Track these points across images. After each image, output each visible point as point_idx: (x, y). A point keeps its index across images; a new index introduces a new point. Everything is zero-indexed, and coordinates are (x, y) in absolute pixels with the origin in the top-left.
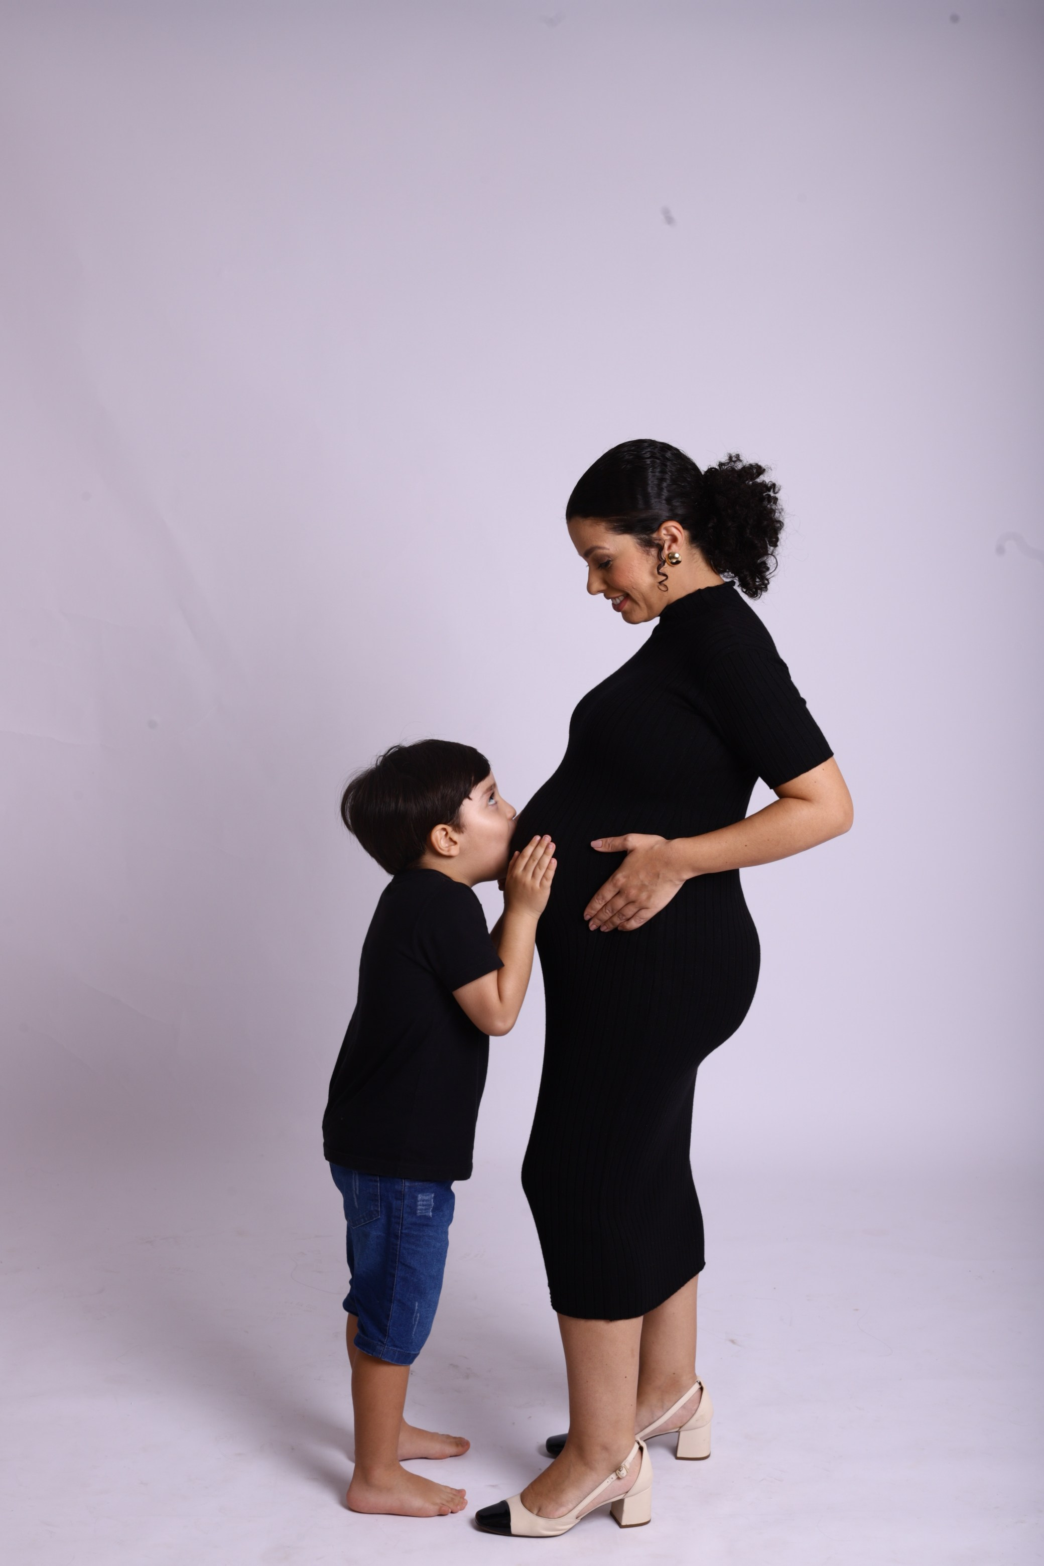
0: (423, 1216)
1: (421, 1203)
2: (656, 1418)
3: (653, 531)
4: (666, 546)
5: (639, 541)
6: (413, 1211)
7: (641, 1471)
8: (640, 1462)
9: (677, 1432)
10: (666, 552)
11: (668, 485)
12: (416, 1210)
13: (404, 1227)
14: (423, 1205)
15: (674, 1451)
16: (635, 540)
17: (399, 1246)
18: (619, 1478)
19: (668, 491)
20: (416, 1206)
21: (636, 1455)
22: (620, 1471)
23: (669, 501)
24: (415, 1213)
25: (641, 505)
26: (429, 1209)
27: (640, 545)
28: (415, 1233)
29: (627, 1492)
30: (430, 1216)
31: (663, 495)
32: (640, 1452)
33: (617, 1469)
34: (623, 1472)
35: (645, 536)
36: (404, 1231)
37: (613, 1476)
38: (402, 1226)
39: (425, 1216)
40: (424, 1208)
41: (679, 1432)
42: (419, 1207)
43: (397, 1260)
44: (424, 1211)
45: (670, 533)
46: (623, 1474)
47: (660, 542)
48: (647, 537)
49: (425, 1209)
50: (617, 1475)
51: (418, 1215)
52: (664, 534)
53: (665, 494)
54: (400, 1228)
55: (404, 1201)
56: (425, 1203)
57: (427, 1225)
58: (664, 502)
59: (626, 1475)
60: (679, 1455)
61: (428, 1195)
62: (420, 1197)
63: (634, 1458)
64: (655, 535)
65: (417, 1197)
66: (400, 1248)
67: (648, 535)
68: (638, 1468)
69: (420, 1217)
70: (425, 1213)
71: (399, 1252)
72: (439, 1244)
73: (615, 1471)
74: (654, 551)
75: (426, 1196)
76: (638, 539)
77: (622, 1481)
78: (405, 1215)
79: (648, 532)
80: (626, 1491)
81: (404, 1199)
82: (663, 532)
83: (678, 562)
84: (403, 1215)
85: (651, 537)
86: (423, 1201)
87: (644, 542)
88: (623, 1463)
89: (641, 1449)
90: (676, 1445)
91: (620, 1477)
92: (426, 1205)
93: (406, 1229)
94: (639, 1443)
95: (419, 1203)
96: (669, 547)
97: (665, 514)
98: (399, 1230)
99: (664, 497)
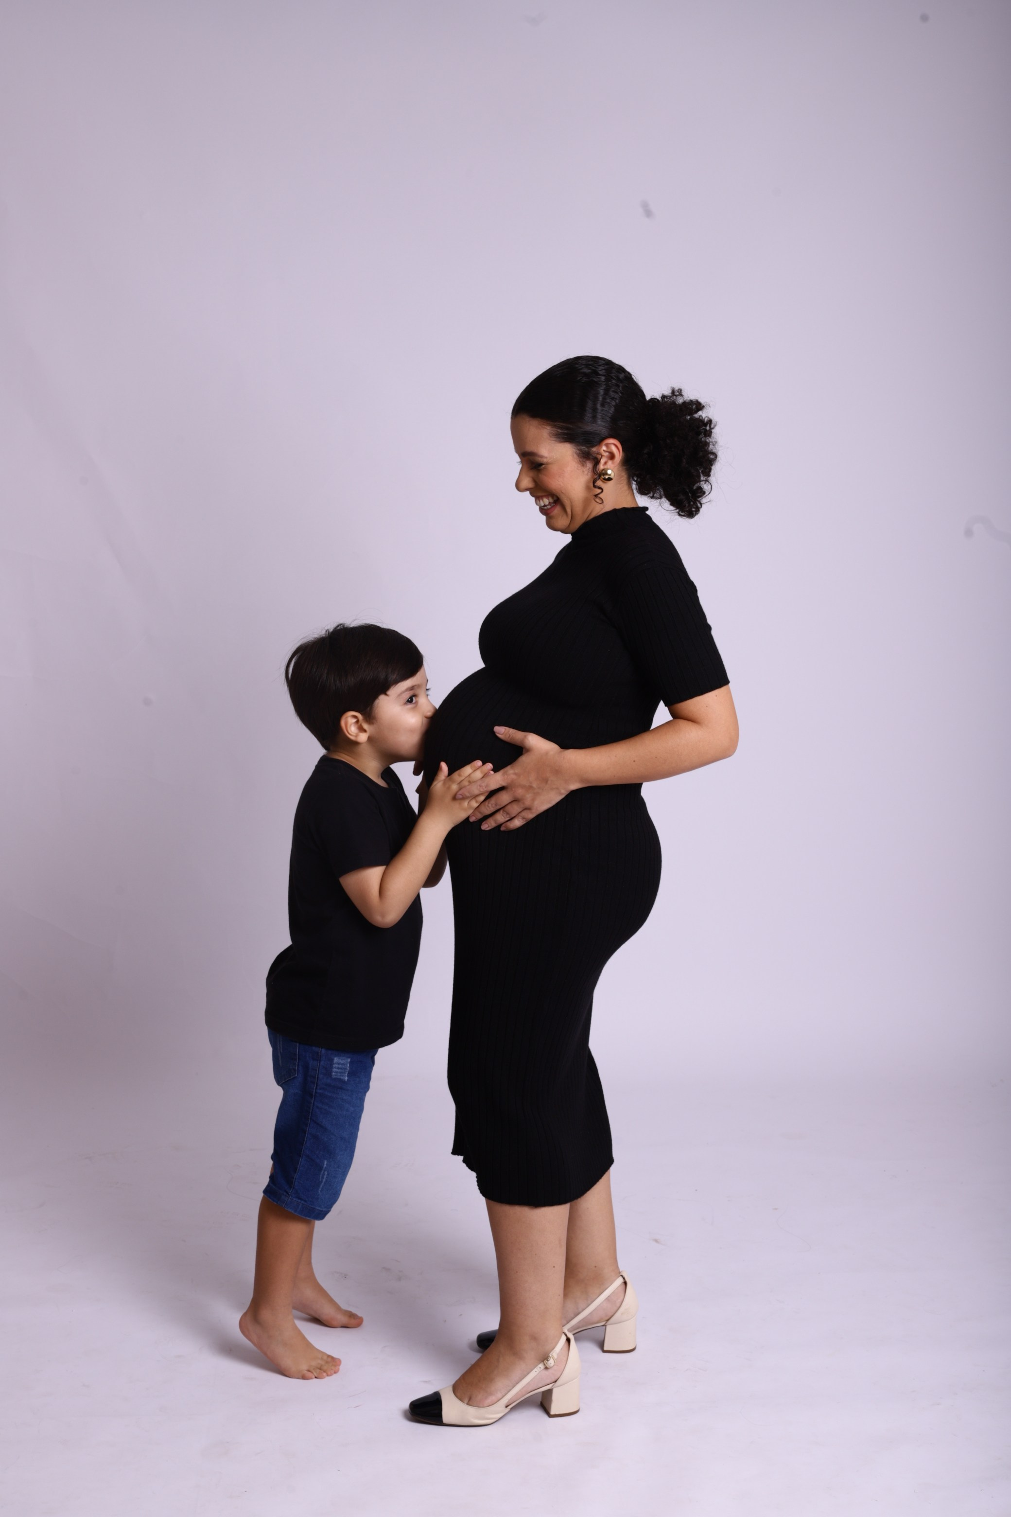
0: (338, 1079)
1: (337, 1066)
2: (580, 1310)
3: (593, 446)
4: (603, 461)
5: (578, 451)
6: (328, 1072)
7: (568, 1360)
8: (567, 1352)
9: (603, 1326)
10: (601, 466)
11: (615, 405)
12: (331, 1072)
13: (318, 1087)
14: (338, 1068)
15: (601, 1345)
16: (574, 450)
17: (312, 1104)
18: (546, 1368)
19: (614, 410)
20: (332, 1067)
21: (564, 1345)
22: (548, 1361)
23: (614, 419)
24: (331, 1076)
25: (588, 416)
26: (345, 1073)
27: (578, 455)
28: (329, 1094)
29: (555, 1382)
30: (345, 1081)
31: (609, 413)
32: (567, 1343)
33: (545, 1358)
34: (551, 1362)
35: (584, 447)
36: (318, 1091)
37: (541, 1366)
38: (317, 1086)
39: (340, 1079)
40: (339, 1070)
41: (606, 1326)
42: (334, 1070)
43: (310, 1117)
44: (339, 1074)
45: (609, 450)
46: (551, 1364)
47: (599, 456)
48: (586, 449)
49: (341, 1073)
50: (544, 1365)
51: (334, 1077)
52: (604, 451)
53: (611, 411)
54: (315, 1088)
55: (320, 1062)
56: (340, 1066)
57: (341, 1088)
58: (608, 419)
59: (554, 1366)
60: (605, 1348)
61: (344, 1059)
62: (336, 1060)
63: (561, 1349)
64: (594, 449)
65: (333, 1060)
66: (313, 1106)
67: (587, 447)
68: (565, 1359)
69: (335, 1079)
70: (340, 1076)
71: (312, 1110)
72: (353, 1109)
73: (543, 1361)
74: (589, 465)
75: (342, 1059)
76: (578, 449)
77: (550, 1371)
78: (321, 1076)
79: (589, 446)
80: (554, 1380)
81: (320, 1060)
82: (604, 448)
83: (610, 479)
84: (318, 1076)
85: (590, 450)
86: (339, 1064)
87: (583, 453)
88: (551, 1353)
89: (568, 1340)
90: (603, 1339)
91: (548, 1367)
92: (341, 1069)
93: (320, 1089)
94: (566, 1335)
95: (334, 1066)
96: (605, 463)
97: (609, 431)
98: (313, 1089)
99: (610, 415)
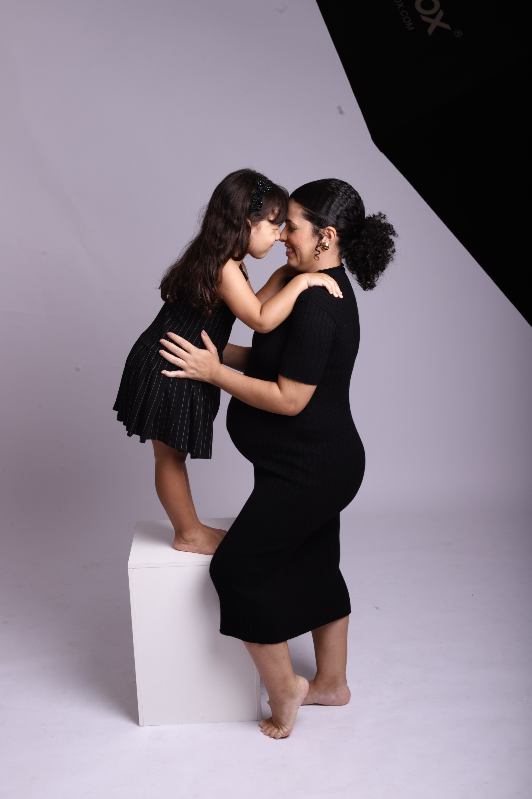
4: (324, 238)
10: (323, 241)
11: (343, 210)
19: (341, 212)
23: (338, 217)
31: (337, 213)
53: (338, 212)
74: (317, 238)
82: (327, 230)
96: (326, 240)
97: (332, 222)
99: (337, 214)
